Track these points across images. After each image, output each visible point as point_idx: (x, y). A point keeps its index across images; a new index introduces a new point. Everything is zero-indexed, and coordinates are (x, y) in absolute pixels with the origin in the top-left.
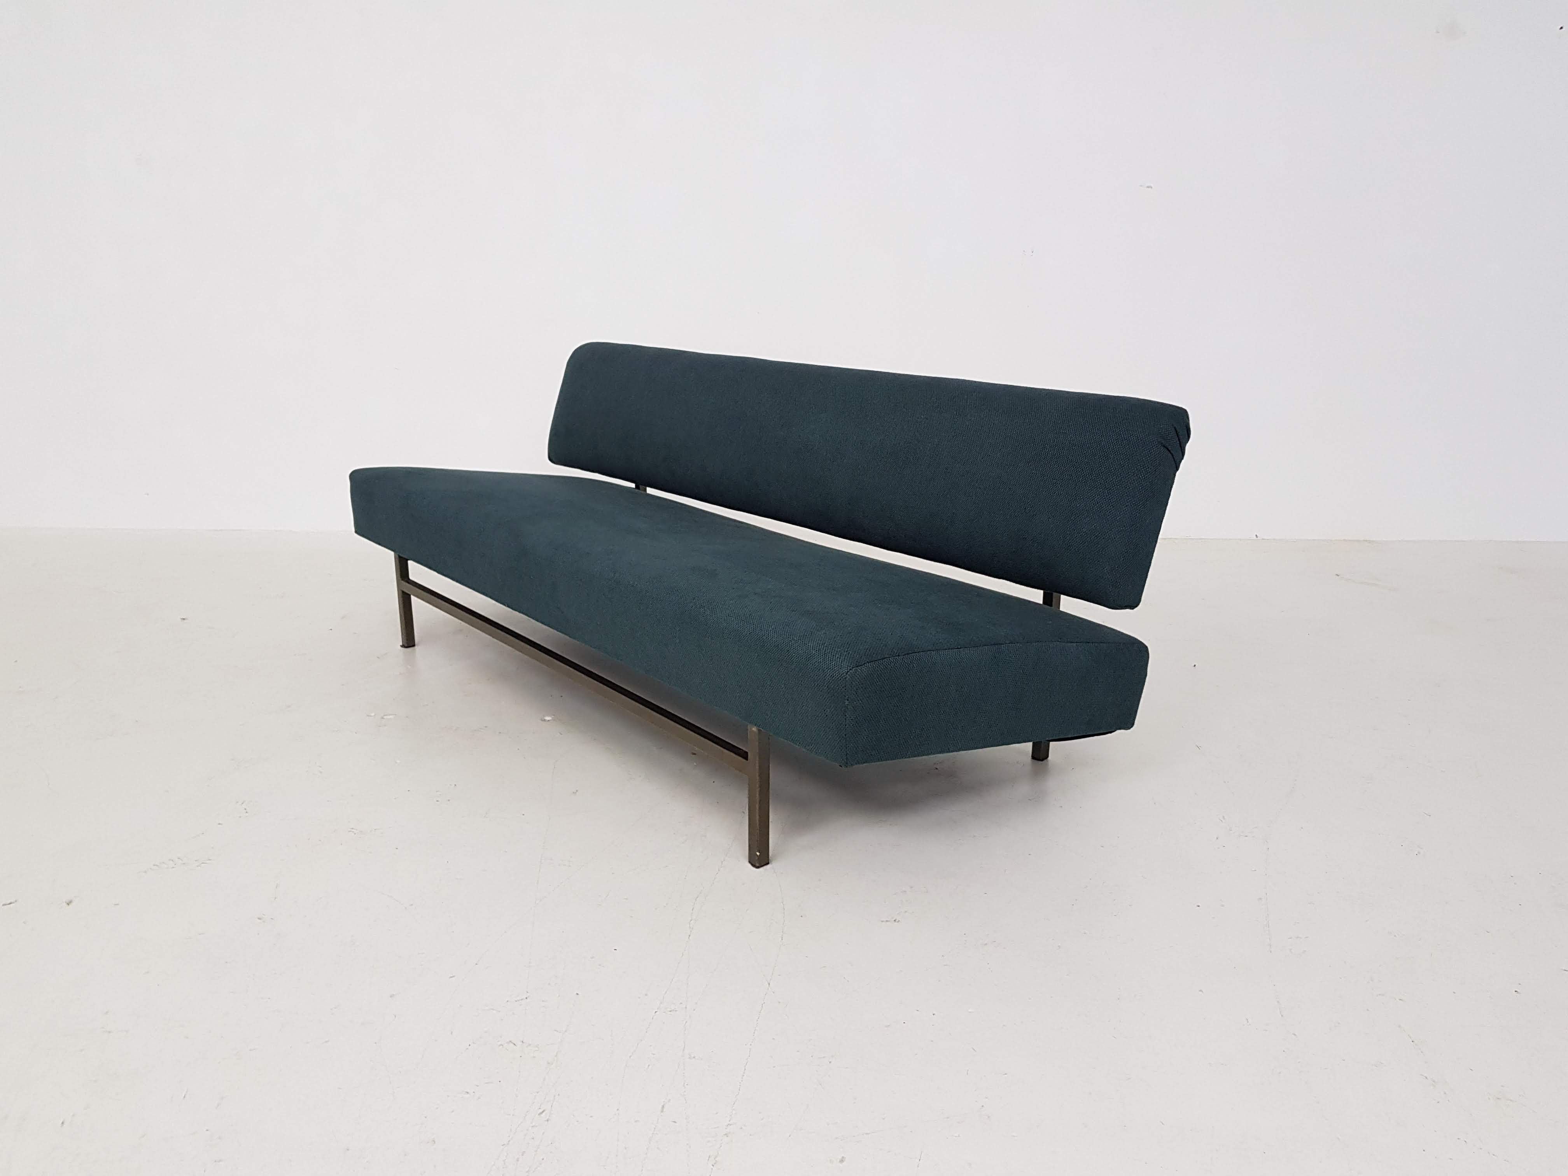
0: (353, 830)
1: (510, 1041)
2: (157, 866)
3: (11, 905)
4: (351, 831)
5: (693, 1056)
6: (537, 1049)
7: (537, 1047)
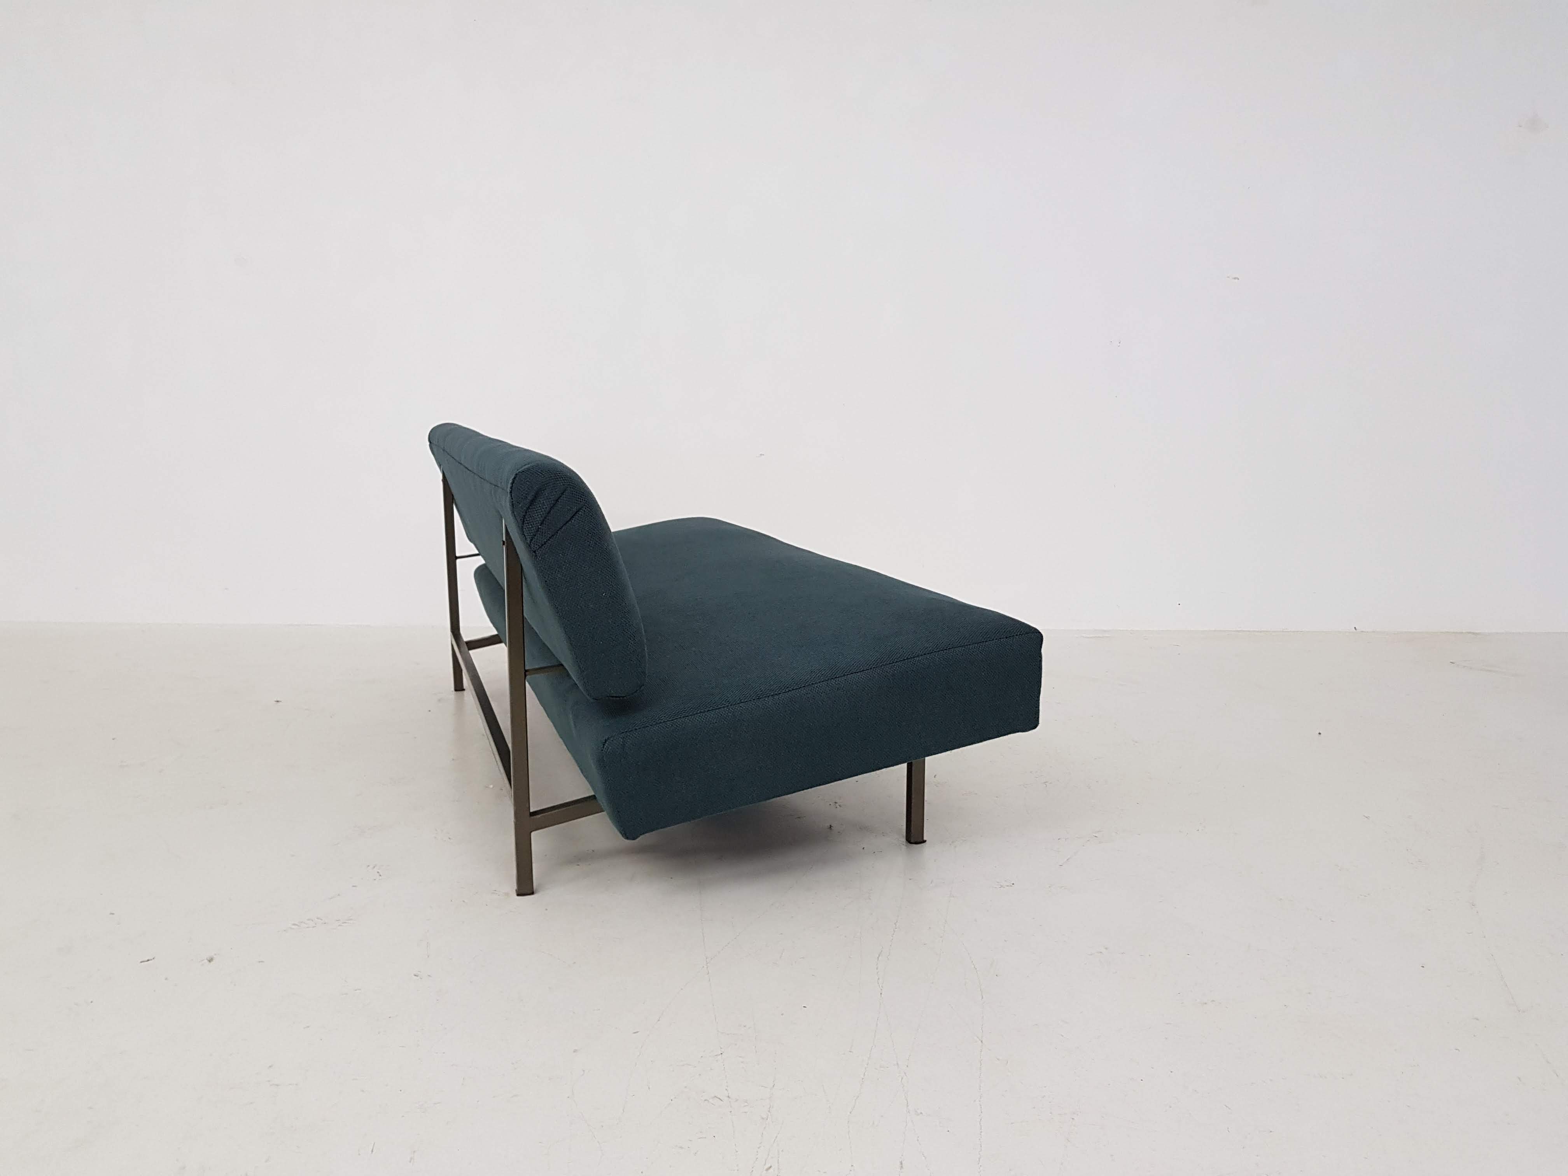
0: (497, 892)
1: (715, 1097)
2: (297, 925)
3: (149, 962)
4: (494, 893)
5: (919, 1112)
6: (746, 1104)
7: (746, 1102)
